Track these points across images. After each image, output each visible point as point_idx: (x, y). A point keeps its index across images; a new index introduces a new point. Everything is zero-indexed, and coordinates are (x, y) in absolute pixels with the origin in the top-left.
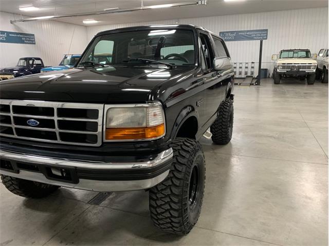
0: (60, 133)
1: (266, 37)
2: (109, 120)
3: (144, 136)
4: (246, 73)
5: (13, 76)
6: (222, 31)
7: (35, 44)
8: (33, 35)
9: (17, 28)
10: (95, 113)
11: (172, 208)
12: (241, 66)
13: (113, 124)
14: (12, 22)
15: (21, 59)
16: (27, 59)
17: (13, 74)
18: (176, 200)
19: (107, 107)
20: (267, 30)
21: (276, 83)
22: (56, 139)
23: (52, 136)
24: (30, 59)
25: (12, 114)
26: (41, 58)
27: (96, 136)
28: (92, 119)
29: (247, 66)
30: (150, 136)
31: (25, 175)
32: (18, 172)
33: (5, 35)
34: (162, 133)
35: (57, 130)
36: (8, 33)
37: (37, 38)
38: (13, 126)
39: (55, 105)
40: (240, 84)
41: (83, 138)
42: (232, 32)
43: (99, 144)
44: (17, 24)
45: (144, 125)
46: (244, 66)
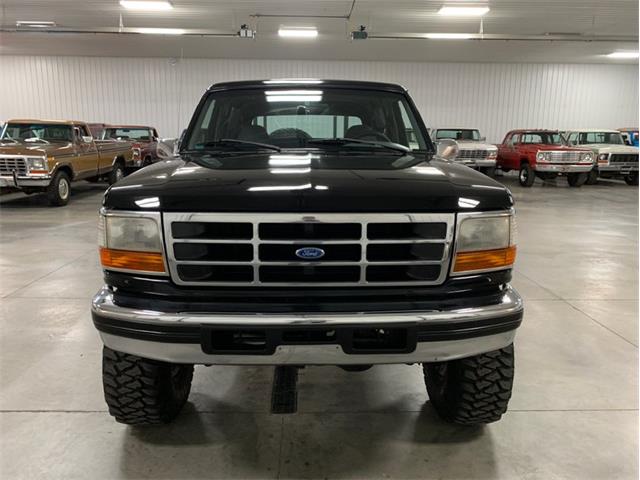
2: (461, 239)
19: (460, 217)
25: (256, 240)
27: (439, 267)
28: (433, 238)
35: (364, 262)
39: (365, 219)
43: (441, 280)
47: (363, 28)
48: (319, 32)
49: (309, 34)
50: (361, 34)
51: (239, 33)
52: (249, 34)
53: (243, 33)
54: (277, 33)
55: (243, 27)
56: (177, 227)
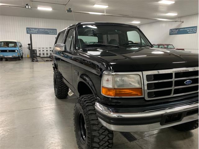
47: (70, 9)
48: (53, 9)
49: (49, 9)
50: (70, 11)
51: (26, 7)
52: (30, 7)
53: (27, 7)
54: (37, 8)
55: (27, 5)
56: (149, 78)
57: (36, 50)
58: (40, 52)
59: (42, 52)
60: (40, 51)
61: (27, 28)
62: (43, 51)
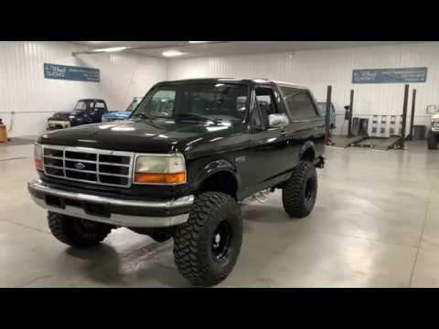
0: (100, 175)
1: (423, 79)
2: (138, 165)
3: (164, 180)
4: (392, 131)
5: (68, 123)
6: (358, 68)
7: (99, 81)
8: (98, 70)
9: (79, 61)
10: (127, 160)
11: (191, 252)
12: (375, 119)
13: (142, 170)
14: (74, 54)
15: (80, 101)
16: (87, 101)
17: (69, 119)
18: (194, 243)
19: (137, 155)
20: (425, 69)
21: (432, 147)
22: (96, 180)
23: (93, 177)
24: (92, 101)
25: (64, 159)
26: (106, 100)
27: (127, 179)
28: (125, 164)
29: (393, 120)
30: (172, 182)
31: (71, 211)
32: (64, 208)
33: (64, 70)
34: (182, 180)
35: (98, 172)
36: (68, 68)
37: (103, 74)
38: (64, 168)
39: (98, 152)
40: (374, 146)
41: (117, 180)
42: (372, 71)
43: (129, 186)
44: (80, 56)
45: (166, 171)
46: (388, 120)
57: (367, 120)
58: (374, 126)
59: (379, 126)
60: (375, 122)
61: (354, 71)
62: (383, 122)
